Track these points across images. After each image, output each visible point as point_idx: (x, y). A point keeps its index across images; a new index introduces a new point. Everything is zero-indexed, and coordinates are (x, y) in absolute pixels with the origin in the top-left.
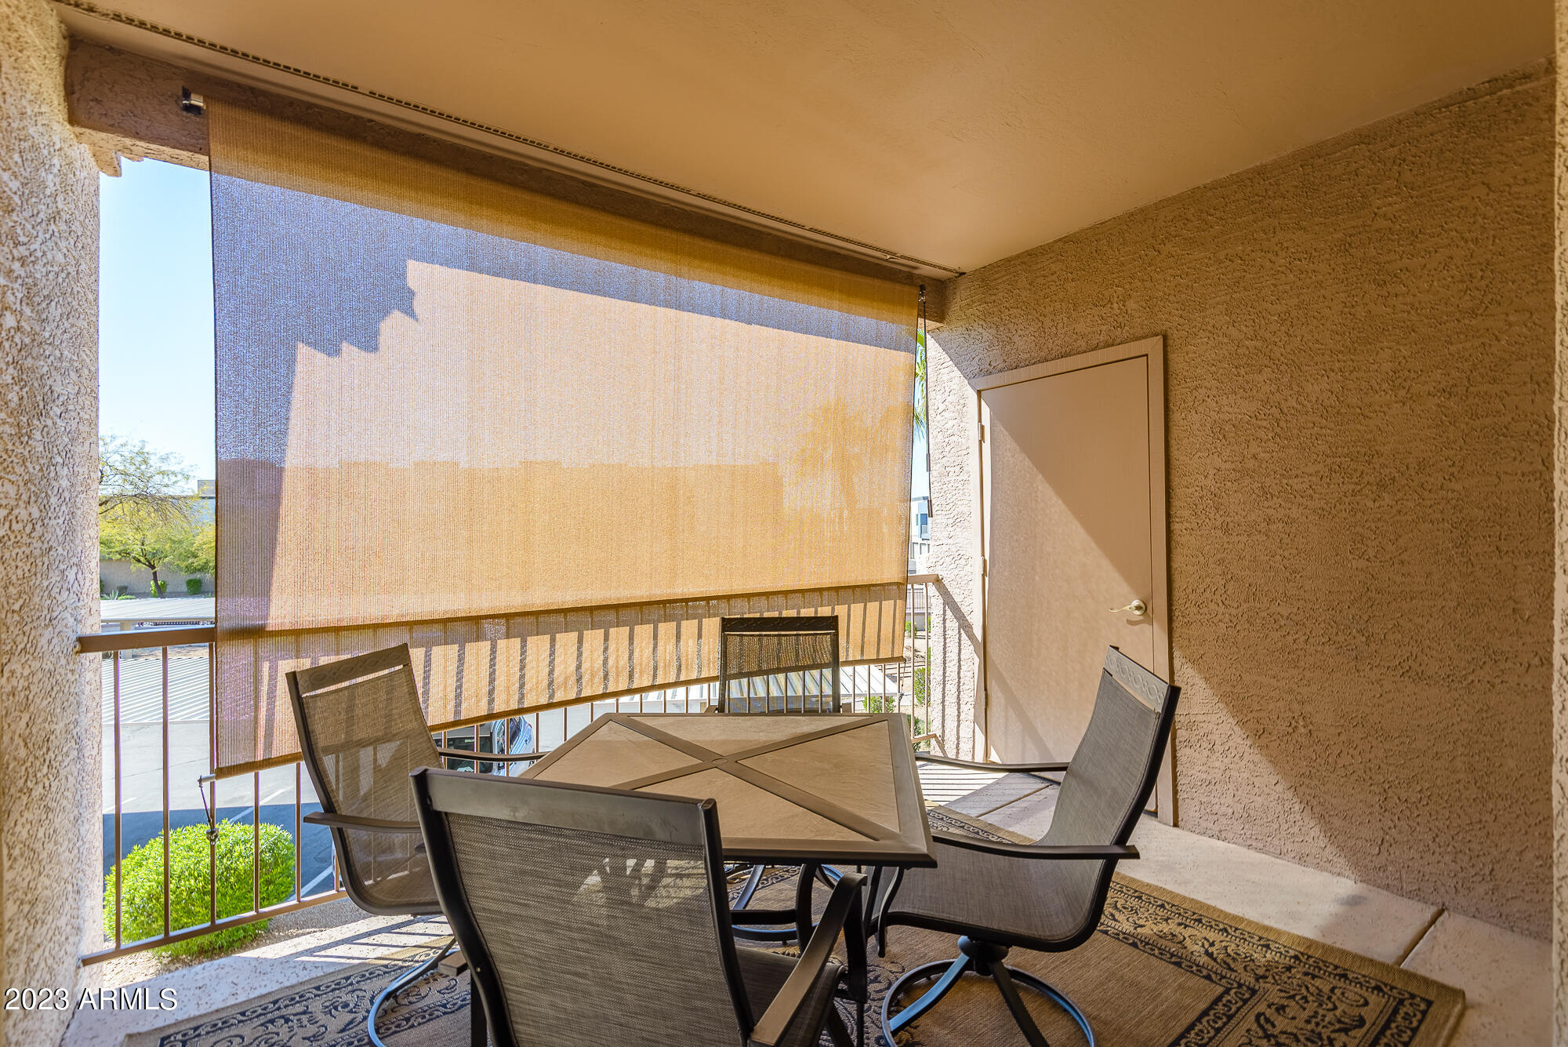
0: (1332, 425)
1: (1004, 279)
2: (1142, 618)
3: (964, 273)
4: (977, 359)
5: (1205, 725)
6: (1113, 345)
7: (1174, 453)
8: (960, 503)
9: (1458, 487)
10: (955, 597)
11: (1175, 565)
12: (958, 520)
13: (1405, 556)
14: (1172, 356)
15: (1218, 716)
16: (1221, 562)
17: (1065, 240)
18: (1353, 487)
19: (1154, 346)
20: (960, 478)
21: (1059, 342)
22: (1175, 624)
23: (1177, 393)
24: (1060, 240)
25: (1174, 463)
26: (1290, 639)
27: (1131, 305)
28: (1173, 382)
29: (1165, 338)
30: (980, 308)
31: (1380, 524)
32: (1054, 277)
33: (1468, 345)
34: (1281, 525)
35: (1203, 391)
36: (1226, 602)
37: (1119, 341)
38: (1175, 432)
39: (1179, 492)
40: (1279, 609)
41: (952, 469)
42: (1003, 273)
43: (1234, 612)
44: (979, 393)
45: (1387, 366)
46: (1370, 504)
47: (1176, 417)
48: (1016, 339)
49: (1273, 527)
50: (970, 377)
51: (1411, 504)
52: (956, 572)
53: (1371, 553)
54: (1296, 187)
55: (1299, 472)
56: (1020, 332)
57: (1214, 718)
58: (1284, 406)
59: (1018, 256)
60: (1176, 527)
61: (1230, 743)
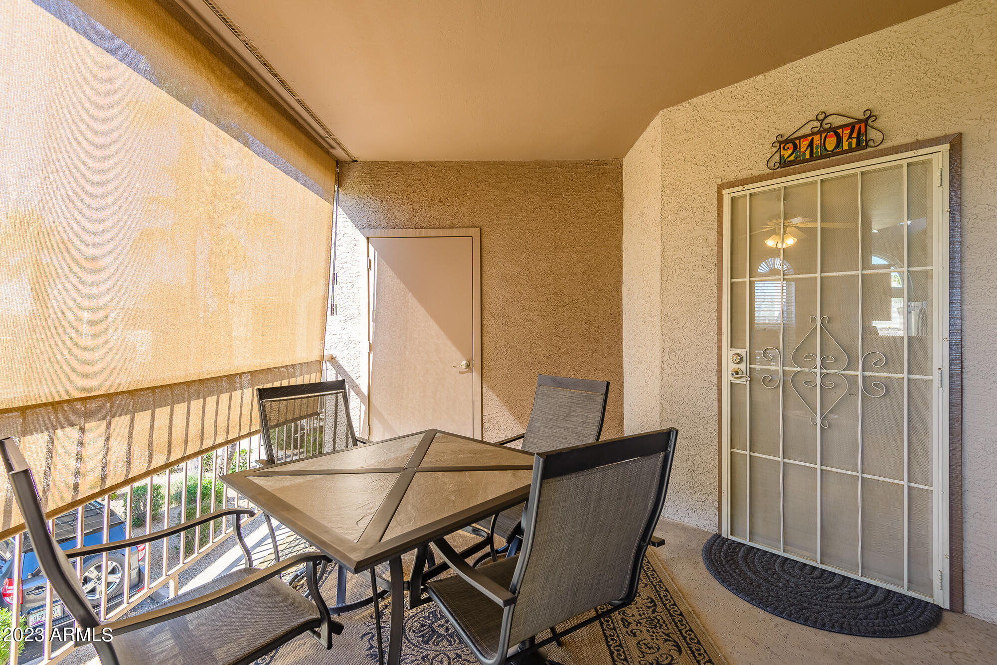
0: (548, 281)
1: (387, 173)
2: (467, 369)
3: (356, 161)
4: (366, 217)
5: (496, 418)
6: (454, 228)
7: (484, 287)
8: (351, 307)
9: (587, 308)
10: (345, 368)
11: (484, 342)
12: (349, 318)
13: (571, 335)
14: (483, 239)
15: (502, 412)
16: (505, 340)
17: (428, 164)
18: (554, 307)
19: (475, 232)
20: (351, 291)
21: (423, 219)
22: (484, 371)
23: (486, 257)
24: (424, 162)
25: (484, 292)
26: (532, 372)
27: (463, 209)
28: (484, 252)
29: (481, 229)
30: (369, 186)
31: (564, 322)
32: (419, 182)
33: (591, 256)
34: (529, 323)
35: (498, 259)
36: (507, 359)
37: (457, 226)
38: (484, 276)
39: (486, 306)
40: (529, 360)
41: (345, 285)
42: (386, 170)
43: (510, 363)
44: (368, 238)
45: (566, 259)
46: (560, 314)
47: (485, 269)
48: (395, 211)
49: (526, 323)
50: (362, 228)
51: (573, 315)
52: (346, 352)
53: (561, 334)
54: (536, 176)
55: (536, 300)
56: (397, 208)
57: (500, 414)
58: (531, 271)
59: (397, 163)
60: (485, 323)
61: (507, 425)
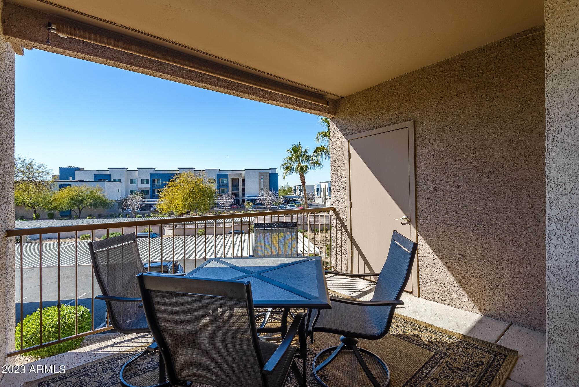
0: (472, 152)
1: (357, 99)
2: (407, 222)
3: (343, 97)
4: (348, 128)
5: (429, 260)
6: (396, 124)
7: (418, 163)
8: (342, 181)
9: (515, 174)
10: (340, 216)
11: (418, 203)
12: (341, 188)
13: (497, 199)
14: (417, 128)
15: (433, 257)
16: (434, 201)
17: (379, 85)
18: (480, 174)
19: (410, 124)
20: (342, 172)
21: (377, 122)
22: (418, 224)
23: (419, 140)
24: (377, 85)
25: (418, 166)
26: (458, 229)
27: (402, 109)
28: (417, 137)
29: (414, 121)
30: (349, 110)
31: (489, 187)
32: (375, 99)
33: (518, 124)
34: (455, 188)
35: (427, 140)
36: (436, 216)
37: (398, 122)
38: (418, 155)
39: (419, 176)
40: (455, 218)
41: (339, 169)
42: (357, 97)
43: (439, 219)
44: (349, 141)
45: (491, 131)
46: (485, 180)
47: (418, 149)
48: (362, 121)
49: (452, 189)
50: (345, 135)
51: (499, 180)
52: (340, 206)
53: (486, 197)
54: (459, 67)
55: (461, 169)
56: (363, 119)
58: (455, 145)
59: (362, 91)
60: (418, 189)
61: (438, 267)
